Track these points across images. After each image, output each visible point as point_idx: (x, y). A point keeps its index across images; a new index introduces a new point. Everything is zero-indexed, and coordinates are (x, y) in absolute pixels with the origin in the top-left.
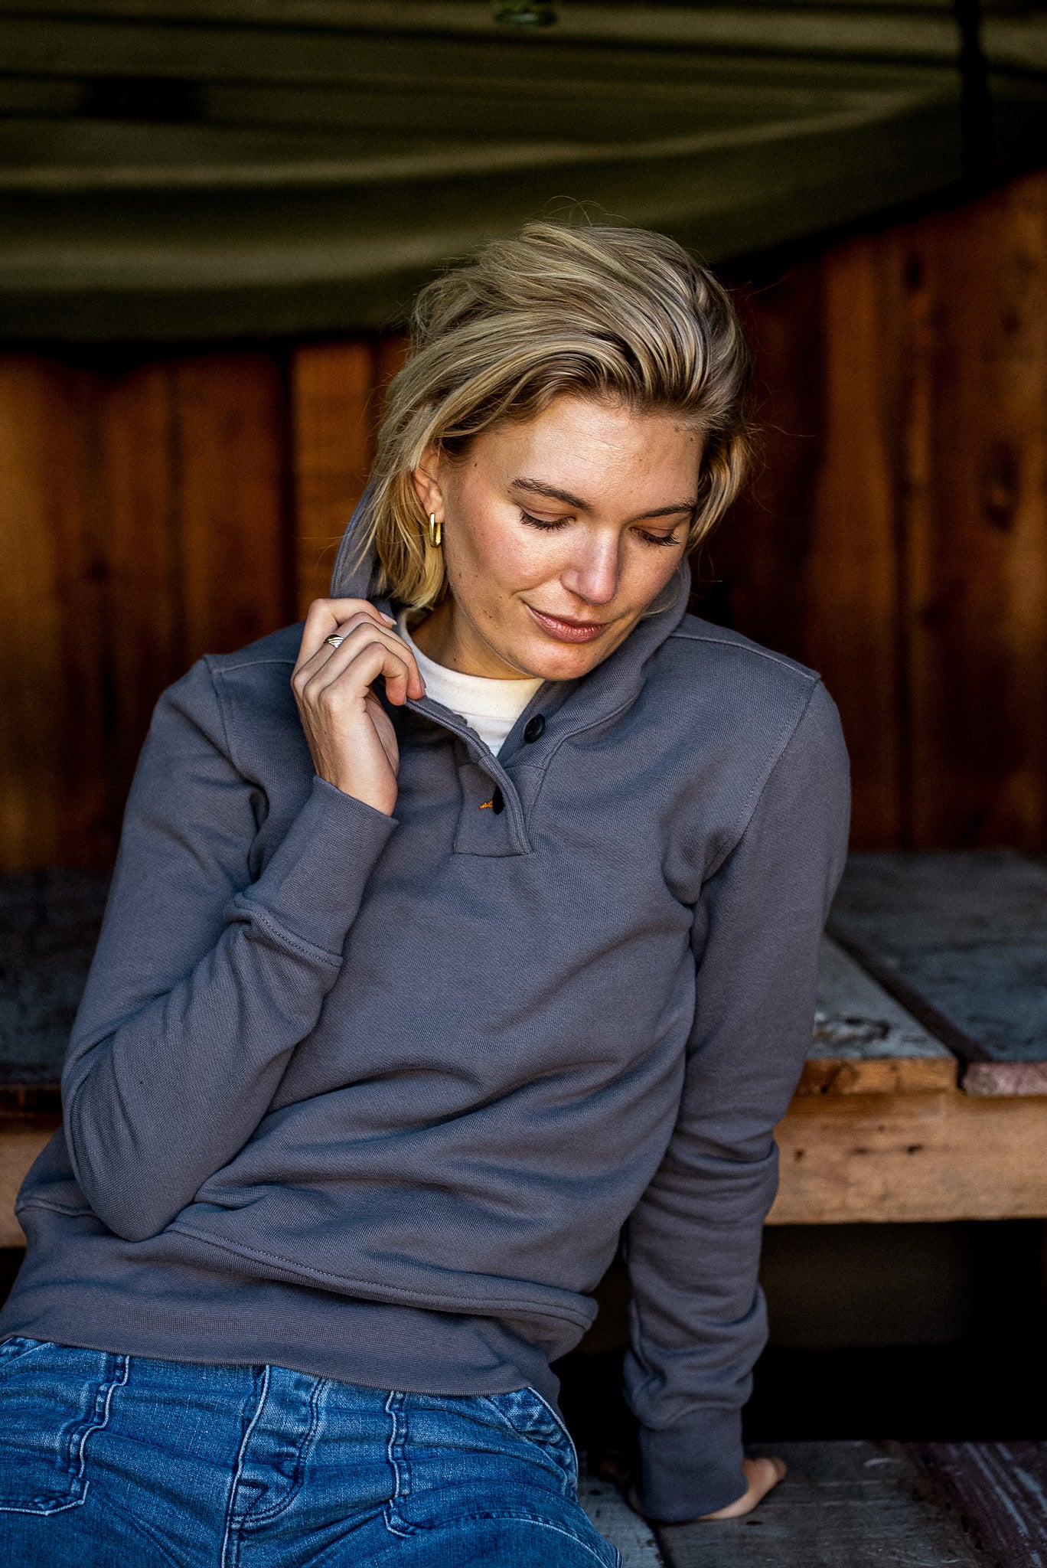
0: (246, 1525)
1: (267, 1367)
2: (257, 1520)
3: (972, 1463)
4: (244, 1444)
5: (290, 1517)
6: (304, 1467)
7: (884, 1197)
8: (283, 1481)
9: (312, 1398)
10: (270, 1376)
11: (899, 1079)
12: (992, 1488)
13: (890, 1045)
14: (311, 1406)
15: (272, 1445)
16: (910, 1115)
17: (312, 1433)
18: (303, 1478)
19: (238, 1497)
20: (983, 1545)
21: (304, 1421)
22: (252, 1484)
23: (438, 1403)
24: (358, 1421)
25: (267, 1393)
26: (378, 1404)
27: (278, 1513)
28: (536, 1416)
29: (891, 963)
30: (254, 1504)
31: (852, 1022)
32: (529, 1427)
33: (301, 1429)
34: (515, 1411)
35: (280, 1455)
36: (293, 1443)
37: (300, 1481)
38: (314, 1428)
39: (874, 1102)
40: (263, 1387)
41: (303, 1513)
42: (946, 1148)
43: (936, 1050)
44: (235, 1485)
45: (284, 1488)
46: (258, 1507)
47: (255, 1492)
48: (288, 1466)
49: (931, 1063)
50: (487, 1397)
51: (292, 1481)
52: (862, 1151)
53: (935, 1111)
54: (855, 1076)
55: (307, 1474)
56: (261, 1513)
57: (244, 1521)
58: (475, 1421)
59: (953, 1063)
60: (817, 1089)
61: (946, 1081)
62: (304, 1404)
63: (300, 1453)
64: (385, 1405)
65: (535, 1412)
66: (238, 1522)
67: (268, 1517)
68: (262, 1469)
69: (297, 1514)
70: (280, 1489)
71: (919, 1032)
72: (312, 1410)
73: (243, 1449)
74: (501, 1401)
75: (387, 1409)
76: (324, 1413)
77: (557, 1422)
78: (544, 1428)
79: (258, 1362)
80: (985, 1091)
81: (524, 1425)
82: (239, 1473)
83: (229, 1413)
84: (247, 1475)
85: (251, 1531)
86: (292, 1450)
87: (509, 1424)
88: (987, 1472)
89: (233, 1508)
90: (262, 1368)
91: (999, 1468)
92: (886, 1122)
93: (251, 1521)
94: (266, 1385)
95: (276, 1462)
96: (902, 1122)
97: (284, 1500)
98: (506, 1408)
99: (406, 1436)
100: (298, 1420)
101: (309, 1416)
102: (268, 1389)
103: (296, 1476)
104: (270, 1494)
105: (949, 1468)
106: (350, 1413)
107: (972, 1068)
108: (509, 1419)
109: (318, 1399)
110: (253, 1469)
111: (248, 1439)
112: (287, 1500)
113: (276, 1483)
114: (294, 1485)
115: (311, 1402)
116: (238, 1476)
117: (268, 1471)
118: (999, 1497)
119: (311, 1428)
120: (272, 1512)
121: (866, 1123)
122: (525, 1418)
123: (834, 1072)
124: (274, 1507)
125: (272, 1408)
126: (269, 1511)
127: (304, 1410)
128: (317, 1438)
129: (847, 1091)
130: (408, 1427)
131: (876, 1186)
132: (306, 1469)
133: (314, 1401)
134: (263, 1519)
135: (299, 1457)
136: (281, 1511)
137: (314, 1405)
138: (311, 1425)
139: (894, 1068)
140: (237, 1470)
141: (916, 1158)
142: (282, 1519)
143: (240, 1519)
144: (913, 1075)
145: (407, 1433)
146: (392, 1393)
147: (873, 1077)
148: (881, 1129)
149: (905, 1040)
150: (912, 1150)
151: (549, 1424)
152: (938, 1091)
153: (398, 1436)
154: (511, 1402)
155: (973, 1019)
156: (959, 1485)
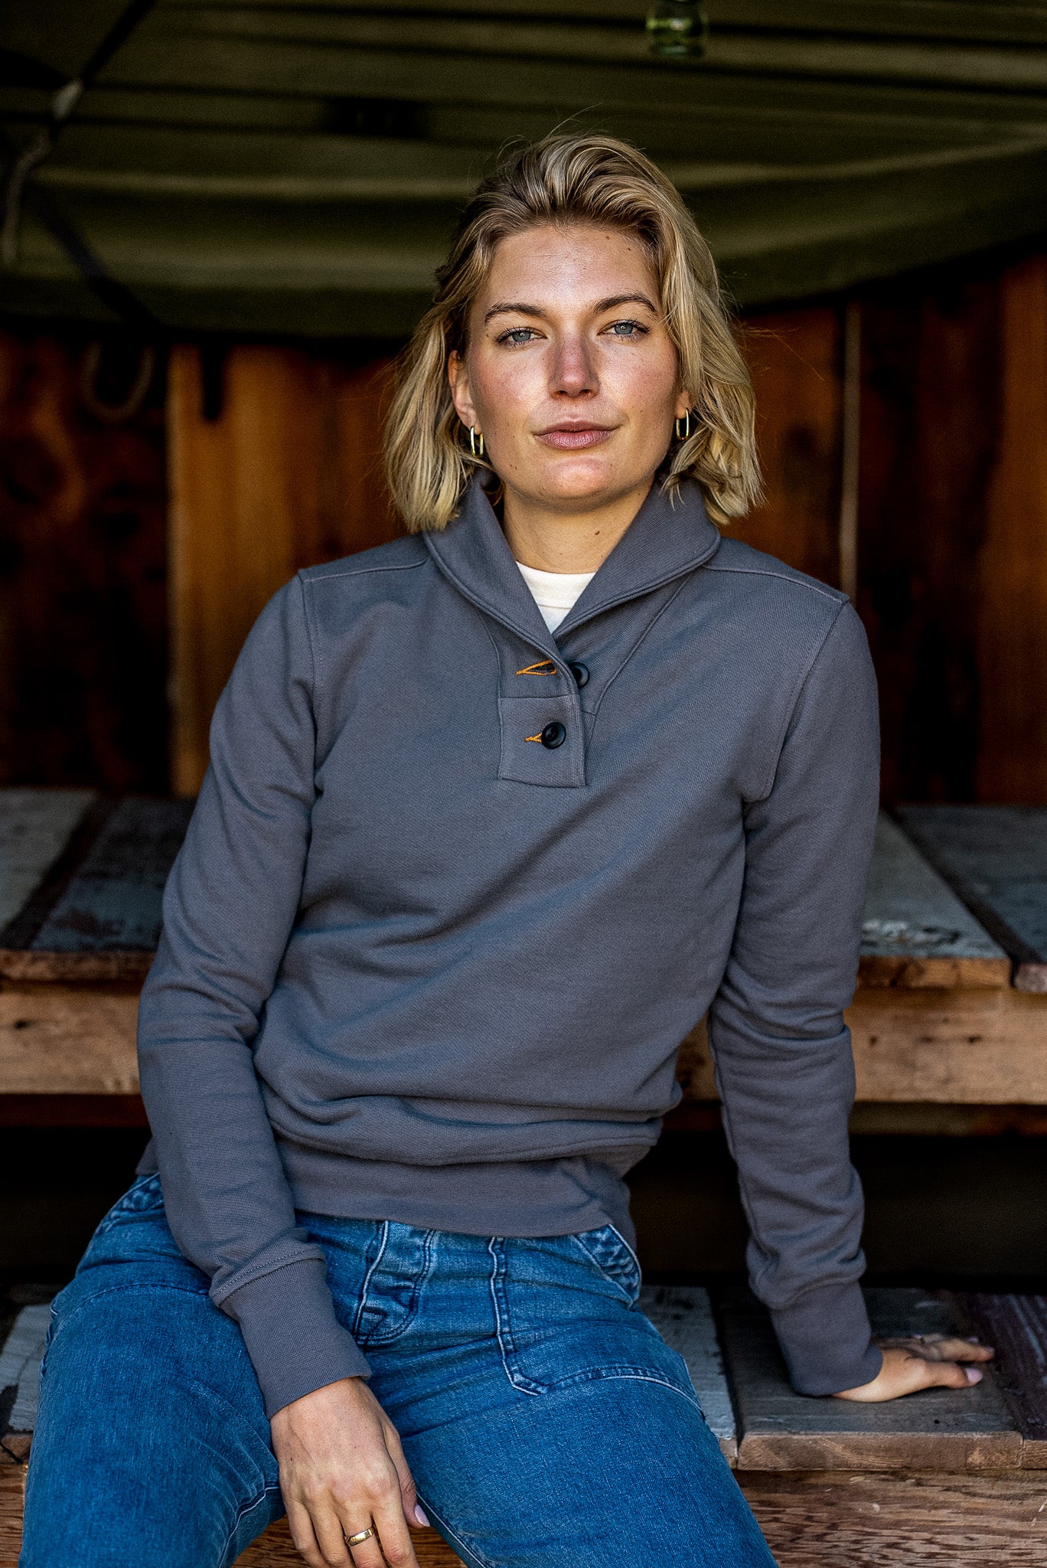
0: (369, 1343)
1: (387, 1222)
2: (378, 1340)
3: (1011, 1309)
4: (367, 1280)
5: (406, 1338)
6: (418, 1297)
7: (947, 1081)
8: (400, 1309)
9: (425, 1242)
10: (389, 1230)
11: (959, 976)
12: (1022, 1328)
13: (957, 948)
14: (424, 1250)
15: (391, 1282)
16: (970, 1009)
17: (425, 1273)
18: (417, 1307)
19: (363, 1321)
20: (1003, 1369)
21: (418, 1264)
22: (376, 1311)
23: (534, 1244)
24: (464, 1262)
25: (386, 1245)
26: (482, 1245)
27: (396, 1336)
28: (616, 1253)
29: (981, 889)
30: (375, 1328)
31: (929, 930)
32: (610, 1263)
33: (415, 1270)
34: (599, 1249)
35: (398, 1288)
36: (409, 1279)
37: (415, 1309)
38: (426, 1269)
39: (939, 996)
40: (383, 1236)
41: (417, 1336)
42: (1002, 1040)
43: (996, 953)
44: (360, 1312)
45: (401, 1316)
46: (379, 1330)
47: (377, 1318)
48: (405, 1297)
49: (988, 963)
50: (576, 1236)
51: (408, 1310)
52: (928, 1040)
53: (993, 1007)
54: (921, 972)
55: (420, 1303)
56: (381, 1335)
57: (367, 1340)
58: (565, 1260)
59: (1007, 963)
60: (887, 982)
61: (1001, 979)
62: (418, 1248)
63: (416, 1285)
64: (488, 1247)
65: (616, 1249)
66: (362, 1340)
67: (387, 1339)
68: (384, 1299)
69: (412, 1336)
70: (398, 1316)
71: (985, 938)
72: (425, 1253)
73: (366, 1284)
74: (588, 1239)
75: (490, 1249)
76: (435, 1255)
77: (631, 1255)
78: (622, 1262)
79: (379, 1217)
80: (1034, 989)
81: (606, 1261)
82: (364, 1302)
83: (356, 1251)
84: (371, 1303)
85: (373, 1348)
86: (408, 1283)
87: (593, 1260)
88: (1021, 1316)
89: (358, 1329)
90: (382, 1222)
91: (1031, 1313)
92: (950, 1015)
93: (373, 1340)
94: (385, 1238)
95: (394, 1293)
96: (964, 1015)
97: (401, 1326)
98: (592, 1246)
99: (505, 1274)
100: (412, 1264)
101: (422, 1261)
102: (387, 1241)
103: (412, 1305)
104: (390, 1320)
105: (989, 1312)
106: (459, 1254)
107: (1022, 968)
108: (594, 1256)
109: (430, 1243)
110: (375, 1299)
111: (371, 1276)
112: (403, 1326)
113: (395, 1312)
114: (409, 1313)
115: (424, 1246)
116: (362, 1304)
117: (388, 1301)
118: (1027, 1335)
119: (423, 1270)
120: (390, 1335)
121: (933, 1015)
122: (607, 1254)
123: (902, 968)
124: (393, 1331)
125: (391, 1256)
126: (388, 1333)
127: (418, 1255)
128: (429, 1276)
129: (913, 984)
130: (506, 1268)
131: (940, 1071)
132: (421, 1299)
133: (427, 1245)
134: (383, 1340)
135: (415, 1288)
136: (398, 1334)
137: (427, 1249)
138: (424, 1268)
139: (955, 966)
140: (362, 1299)
141: (976, 1048)
142: (399, 1340)
143: (364, 1338)
144: (973, 973)
145: (506, 1272)
146: (493, 1239)
147: (937, 974)
148: (946, 1021)
149: (970, 945)
150: (973, 1040)
151: (625, 1257)
152: (994, 988)
153: (498, 1274)
154: (596, 1241)
155: (1037, 932)
156: (994, 1325)
